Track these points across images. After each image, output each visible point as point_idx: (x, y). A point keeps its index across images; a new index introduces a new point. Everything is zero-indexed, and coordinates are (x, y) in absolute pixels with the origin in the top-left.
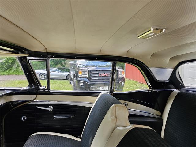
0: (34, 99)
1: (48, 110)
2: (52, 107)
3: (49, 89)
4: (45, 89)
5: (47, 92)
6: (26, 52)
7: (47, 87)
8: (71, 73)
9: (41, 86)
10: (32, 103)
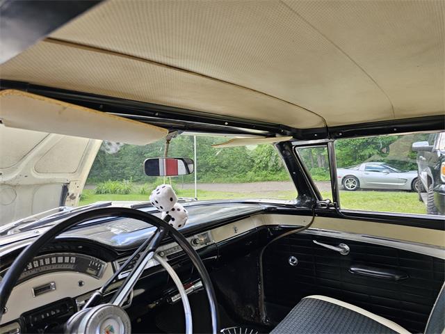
0: (309, 225)
1: (338, 252)
2: (347, 247)
3: (336, 204)
4: (329, 206)
5: (333, 212)
6: (288, 132)
7: (332, 201)
8: (422, 173)
9: (320, 199)
10: (305, 232)
